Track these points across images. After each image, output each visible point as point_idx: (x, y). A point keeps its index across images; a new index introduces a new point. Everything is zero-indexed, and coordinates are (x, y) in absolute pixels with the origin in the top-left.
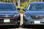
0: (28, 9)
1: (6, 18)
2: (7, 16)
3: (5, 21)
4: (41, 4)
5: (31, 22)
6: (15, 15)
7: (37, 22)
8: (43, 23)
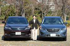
0: (43, 23)
1: (18, 31)
4: (54, 18)
5: (48, 35)
7: (53, 35)
8: (59, 35)
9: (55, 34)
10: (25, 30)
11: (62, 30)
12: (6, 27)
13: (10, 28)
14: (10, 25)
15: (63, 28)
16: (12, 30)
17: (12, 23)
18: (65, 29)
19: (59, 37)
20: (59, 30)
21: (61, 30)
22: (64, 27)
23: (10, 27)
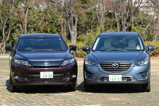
0: (94, 49)
1: (44, 69)
2: (46, 64)
3: (43, 75)
5: (103, 78)
6: (66, 62)
7: (115, 78)
8: (129, 79)
9: (121, 76)
10: (62, 67)
11: (138, 65)
12: (16, 61)
13: (26, 63)
14: (26, 55)
15: (140, 60)
16: (31, 67)
17: (29, 51)
18: (146, 63)
19: (129, 82)
20: (129, 66)
21: (134, 66)
22: (143, 59)
23: (25, 59)
